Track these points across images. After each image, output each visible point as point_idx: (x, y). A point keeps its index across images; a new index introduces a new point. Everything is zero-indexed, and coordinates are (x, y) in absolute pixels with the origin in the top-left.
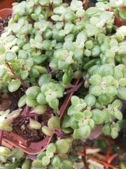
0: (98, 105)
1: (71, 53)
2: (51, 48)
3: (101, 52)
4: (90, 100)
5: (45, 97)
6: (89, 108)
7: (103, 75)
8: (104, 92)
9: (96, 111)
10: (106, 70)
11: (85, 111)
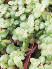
0: (47, 62)
1: (26, 31)
2: (11, 25)
3: (45, 27)
4: (42, 59)
5: (14, 61)
6: (42, 64)
7: (47, 44)
8: (49, 54)
9: (46, 66)
10: (49, 40)
11: (40, 67)
